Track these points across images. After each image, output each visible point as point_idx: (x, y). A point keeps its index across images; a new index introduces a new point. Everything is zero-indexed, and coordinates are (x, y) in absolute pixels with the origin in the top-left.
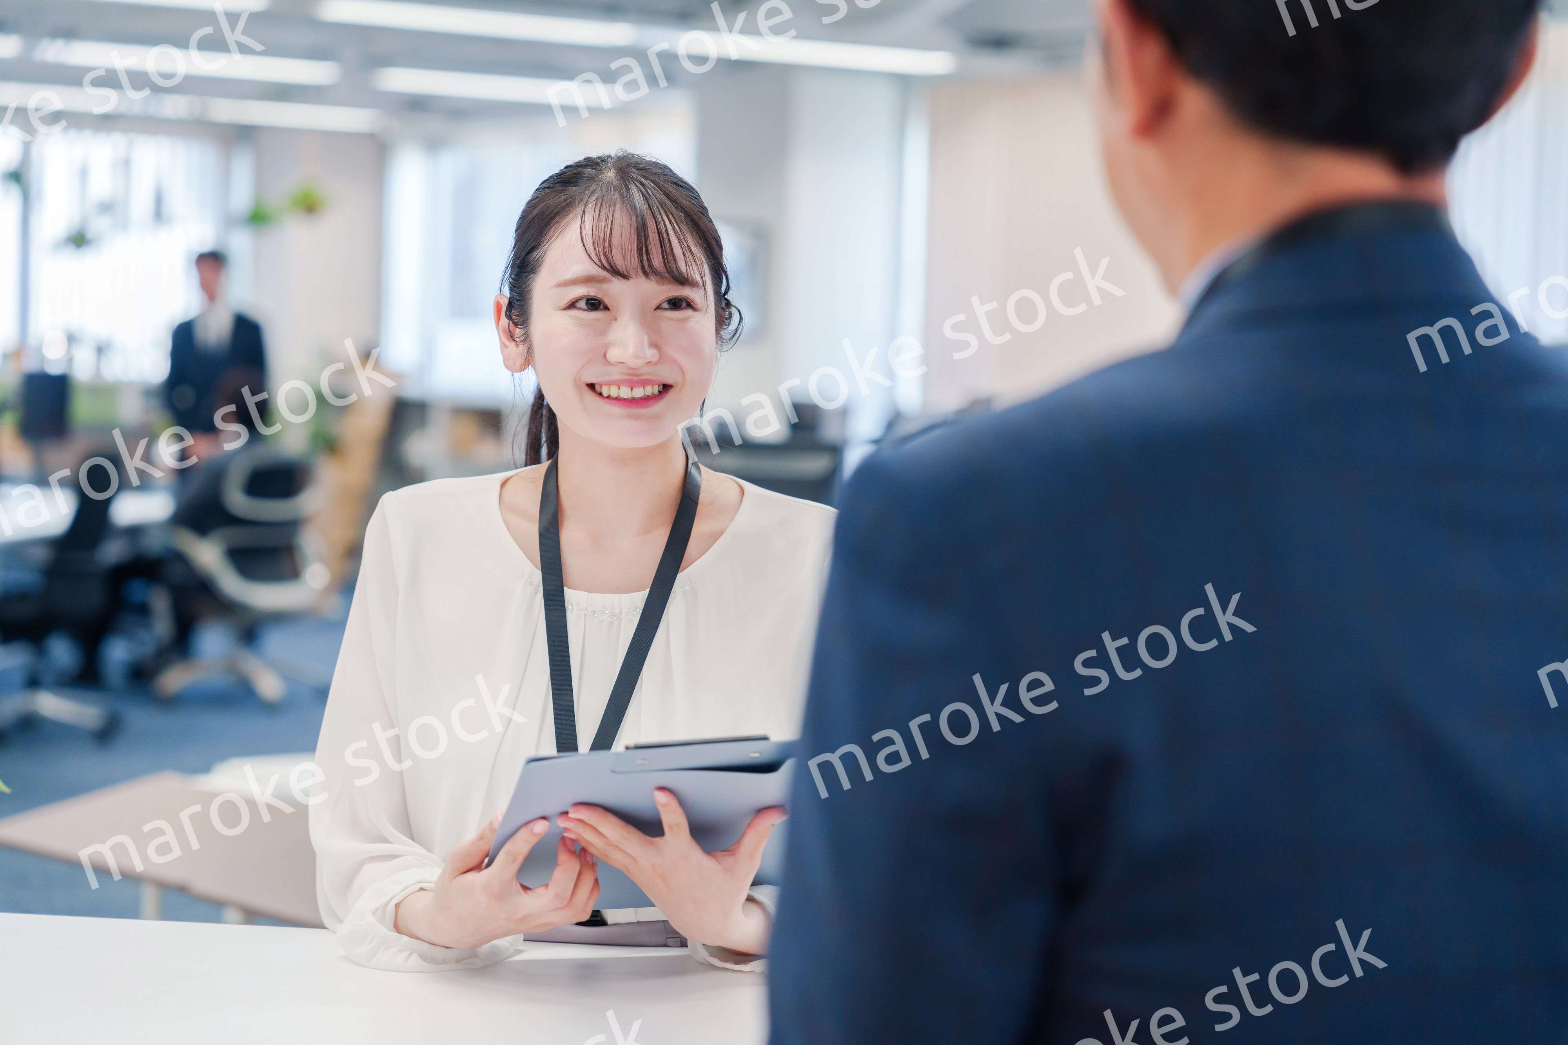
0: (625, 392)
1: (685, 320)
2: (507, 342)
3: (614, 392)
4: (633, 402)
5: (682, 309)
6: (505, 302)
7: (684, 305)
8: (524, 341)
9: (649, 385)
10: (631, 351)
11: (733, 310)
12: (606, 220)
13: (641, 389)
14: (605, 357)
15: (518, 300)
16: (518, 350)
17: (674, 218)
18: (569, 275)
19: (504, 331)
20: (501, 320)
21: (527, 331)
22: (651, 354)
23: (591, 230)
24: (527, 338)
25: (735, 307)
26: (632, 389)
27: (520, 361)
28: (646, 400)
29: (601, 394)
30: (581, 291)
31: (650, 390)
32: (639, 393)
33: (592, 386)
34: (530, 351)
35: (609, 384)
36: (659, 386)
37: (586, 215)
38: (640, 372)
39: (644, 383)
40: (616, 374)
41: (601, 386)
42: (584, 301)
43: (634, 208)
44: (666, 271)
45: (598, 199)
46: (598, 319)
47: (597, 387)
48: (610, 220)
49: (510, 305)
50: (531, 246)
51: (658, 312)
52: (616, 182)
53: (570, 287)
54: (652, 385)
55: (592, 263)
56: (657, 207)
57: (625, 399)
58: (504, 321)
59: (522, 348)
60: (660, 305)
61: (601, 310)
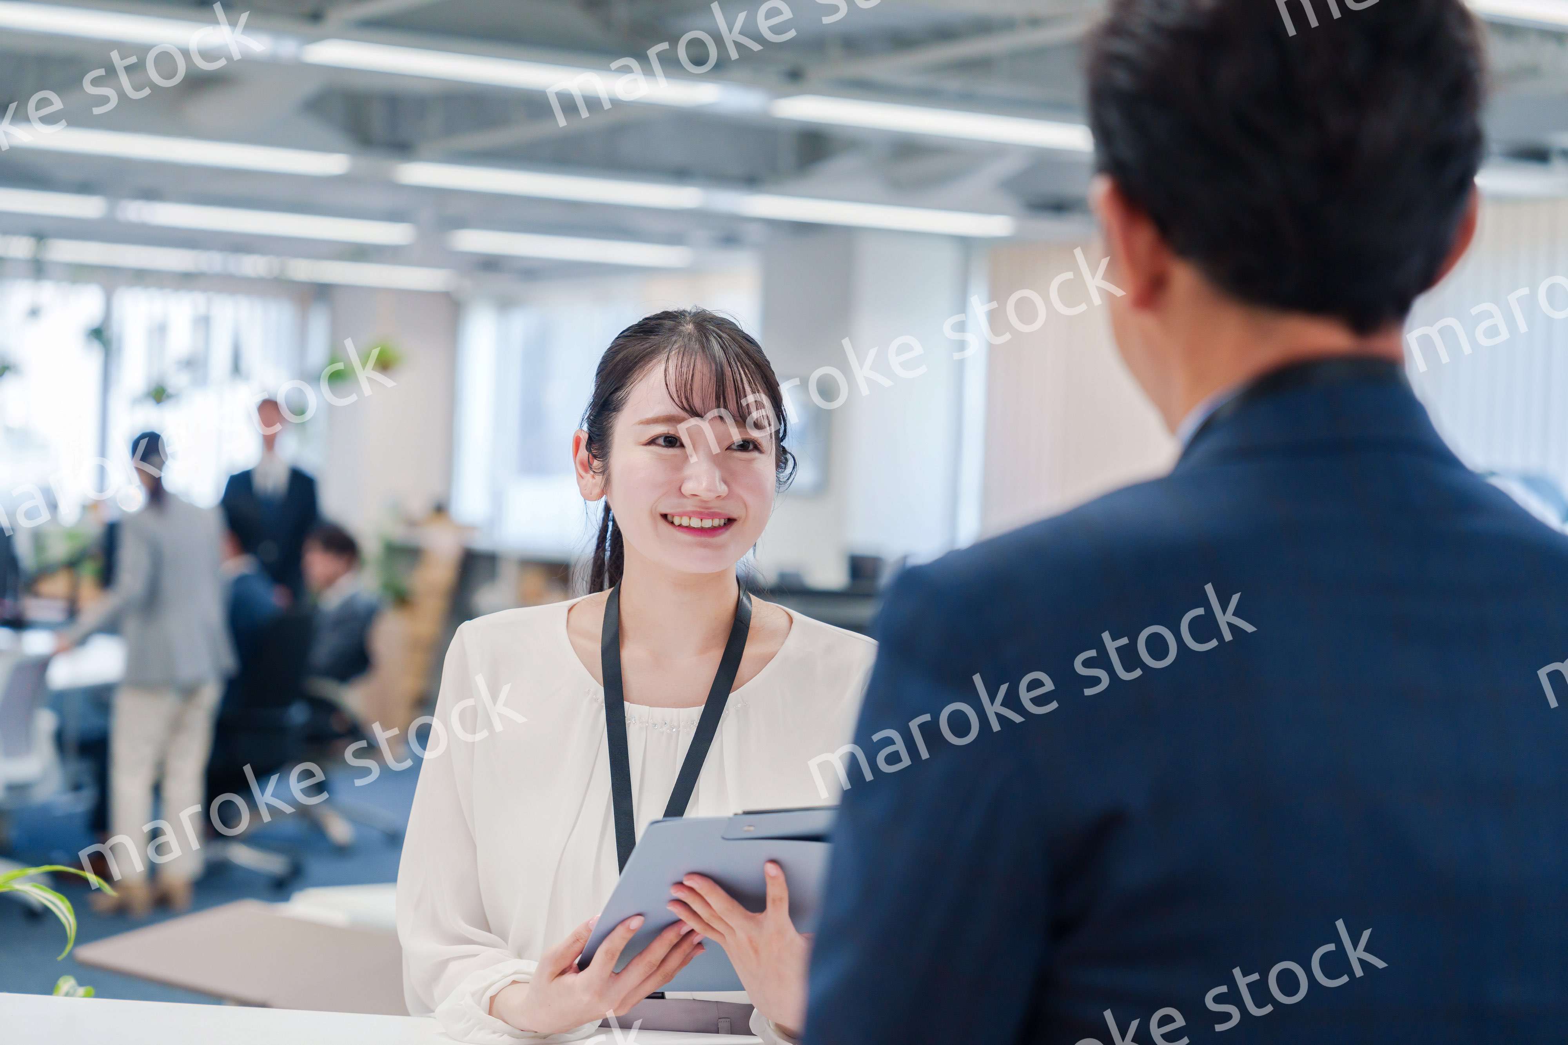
0: (695, 523)
1: (751, 461)
2: (583, 474)
3: (685, 522)
4: (702, 531)
5: (750, 451)
6: (584, 437)
7: (751, 447)
8: (603, 472)
9: (716, 518)
10: (704, 484)
11: (789, 456)
12: (688, 367)
13: (710, 520)
14: (680, 489)
15: (598, 435)
16: (594, 481)
17: (748, 370)
18: (650, 415)
19: (582, 464)
20: (579, 453)
21: (607, 463)
22: (723, 489)
23: (674, 375)
24: (605, 471)
25: (790, 454)
26: (701, 520)
27: (597, 490)
28: (713, 530)
29: (672, 523)
30: (661, 429)
31: (717, 522)
32: (708, 523)
33: (665, 516)
34: (607, 482)
35: (681, 515)
36: (725, 519)
37: (670, 361)
38: (710, 505)
39: (712, 515)
40: (690, 505)
41: (673, 516)
42: (663, 438)
43: (714, 357)
44: (738, 415)
45: (680, 347)
46: (675, 455)
47: (669, 517)
48: (692, 366)
49: (590, 441)
50: (615, 387)
51: (728, 452)
52: (696, 333)
53: (651, 425)
54: (719, 519)
55: (674, 404)
56: (734, 359)
57: (694, 528)
58: (583, 453)
59: (599, 479)
60: (730, 446)
61: (678, 447)
